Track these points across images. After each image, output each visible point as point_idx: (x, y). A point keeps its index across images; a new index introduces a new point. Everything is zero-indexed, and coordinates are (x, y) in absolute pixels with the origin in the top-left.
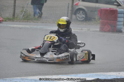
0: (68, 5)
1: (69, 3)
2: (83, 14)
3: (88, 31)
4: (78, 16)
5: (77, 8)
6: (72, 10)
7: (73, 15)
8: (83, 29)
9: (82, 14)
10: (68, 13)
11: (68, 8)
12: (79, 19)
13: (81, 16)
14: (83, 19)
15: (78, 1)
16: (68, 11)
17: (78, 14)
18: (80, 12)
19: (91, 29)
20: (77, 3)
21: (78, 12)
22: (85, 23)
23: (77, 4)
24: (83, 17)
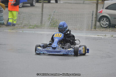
0: (92, 13)
1: (93, 11)
2: (107, 21)
3: (111, 37)
4: (102, 23)
5: (101, 15)
6: (96, 18)
7: (97, 22)
8: (106, 35)
9: (105, 21)
10: (92, 20)
11: (93, 15)
12: (103, 26)
13: (104, 23)
14: (107, 25)
15: (102, 9)
16: (92, 18)
17: (102, 21)
18: (104, 19)
19: (114, 35)
20: (101, 10)
21: (102, 19)
22: (108, 30)
23: (101, 12)
24: (107, 24)
